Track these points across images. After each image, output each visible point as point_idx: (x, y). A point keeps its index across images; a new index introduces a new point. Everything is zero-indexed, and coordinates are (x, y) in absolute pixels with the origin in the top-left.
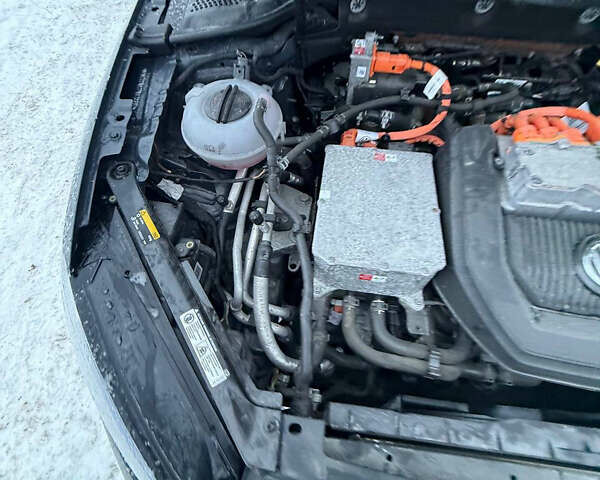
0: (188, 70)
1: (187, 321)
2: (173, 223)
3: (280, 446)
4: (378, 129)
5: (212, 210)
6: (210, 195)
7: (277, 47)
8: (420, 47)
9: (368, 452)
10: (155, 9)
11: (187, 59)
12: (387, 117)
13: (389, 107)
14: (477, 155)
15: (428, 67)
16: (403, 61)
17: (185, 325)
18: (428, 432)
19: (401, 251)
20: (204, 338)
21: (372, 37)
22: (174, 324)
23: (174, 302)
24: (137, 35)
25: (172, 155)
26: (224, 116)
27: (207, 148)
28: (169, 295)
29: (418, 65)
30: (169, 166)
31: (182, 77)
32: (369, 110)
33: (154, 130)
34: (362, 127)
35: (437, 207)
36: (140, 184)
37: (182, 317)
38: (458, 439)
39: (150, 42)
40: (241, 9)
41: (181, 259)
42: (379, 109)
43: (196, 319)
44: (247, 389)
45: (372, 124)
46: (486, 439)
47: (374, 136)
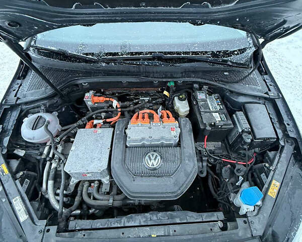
0: (26, 110)
1: (15, 201)
2: (15, 167)
3: (43, 237)
4: (101, 119)
5: (39, 158)
6: (37, 152)
7: (55, 101)
8: (111, 92)
9: (77, 234)
10: (14, 90)
11: (24, 107)
12: (103, 115)
13: (103, 112)
14: (120, 129)
15: (111, 99)
16: (102, 99)
17: (14, 202)
18: (101, 225)
19: (93, 165)
20: (21, 206)
21: (91, 92)
22: (11, 203)
23: (11, 195)
24: (5, 102)
25: (19, 141)
26: (34, 127)
27: (29, 139)
28: (10, 193)
29: (108, 99)
30: (18, 145)
31: (23, 113)
32: (97, 114)
33: (10, 134)
34: (96, 119)
35: (109, 147)
36: (3, 155)
37: (13, 200)
38: (111, 225)
39: (10, 104)
40: (42, 91)
41: (16, 179)
42: (101, 113)
43: (18, 200)
44: (35, 221)
45: (100, 118)
46: (120, 223)
47: (101, 121)
